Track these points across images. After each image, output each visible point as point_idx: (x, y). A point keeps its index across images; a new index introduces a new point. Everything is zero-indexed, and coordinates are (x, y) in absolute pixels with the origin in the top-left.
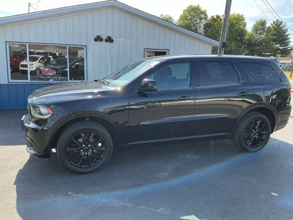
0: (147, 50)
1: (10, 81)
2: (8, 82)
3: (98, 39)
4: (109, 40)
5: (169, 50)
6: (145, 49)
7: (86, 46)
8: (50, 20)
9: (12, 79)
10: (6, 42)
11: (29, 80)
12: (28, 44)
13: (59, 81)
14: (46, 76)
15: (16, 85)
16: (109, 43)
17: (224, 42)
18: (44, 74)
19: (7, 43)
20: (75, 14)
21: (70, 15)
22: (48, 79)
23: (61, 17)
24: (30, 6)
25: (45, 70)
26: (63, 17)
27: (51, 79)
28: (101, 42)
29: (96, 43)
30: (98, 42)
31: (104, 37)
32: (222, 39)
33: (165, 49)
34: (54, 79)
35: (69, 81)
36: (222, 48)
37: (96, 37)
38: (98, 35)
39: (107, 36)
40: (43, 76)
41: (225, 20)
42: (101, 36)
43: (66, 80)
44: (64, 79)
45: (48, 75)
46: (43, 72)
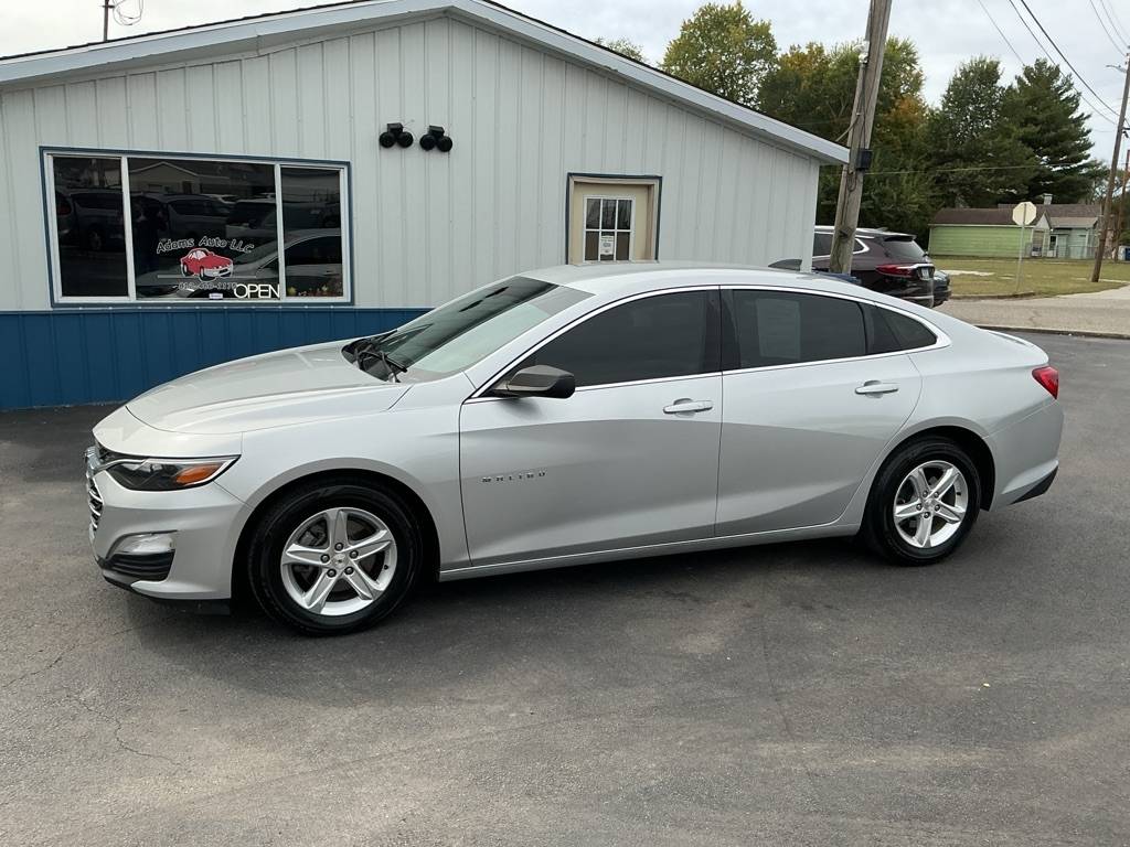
0: (578, 179)
1: (60, 299)
2: (53, 304)
3: (395, 137)
4: (437, 141)
5: (660, 178)
6: (570, 175)
7: (348, 164)
8: (212, 64)
9: (65, 294)
10: (42, 149)
11: (131, 298)
12: (128, 159)
13: (247, 298)
14: (196, 282)
15: (84, 314)
16: (435, 156)
17: (862, 147)
18: (189, 273)
19: (45, 153)
20: (305, 43)
21: (284, 47)
22: (205, 294)
23: (251, 54)
24: (112, 7)
25: (194, 256)
26: (262, 52)
27: (215, 291)
28: (403, 150)
29: (385, 152)
30: (395, 152)
31: (418, 131)
32: (857, 136)
33: (647, 174)
34: (228, 294)
35: (282, 301)
36: (857, 170)
37: (385, 131)
38: (394, 121)
39: (427, 126)
40: (184, 280)
41: (867, 64)
42: (403, 124)
43: (274, 296)
44: (262, 294)
45: (206, 278)
46: (184, 264)
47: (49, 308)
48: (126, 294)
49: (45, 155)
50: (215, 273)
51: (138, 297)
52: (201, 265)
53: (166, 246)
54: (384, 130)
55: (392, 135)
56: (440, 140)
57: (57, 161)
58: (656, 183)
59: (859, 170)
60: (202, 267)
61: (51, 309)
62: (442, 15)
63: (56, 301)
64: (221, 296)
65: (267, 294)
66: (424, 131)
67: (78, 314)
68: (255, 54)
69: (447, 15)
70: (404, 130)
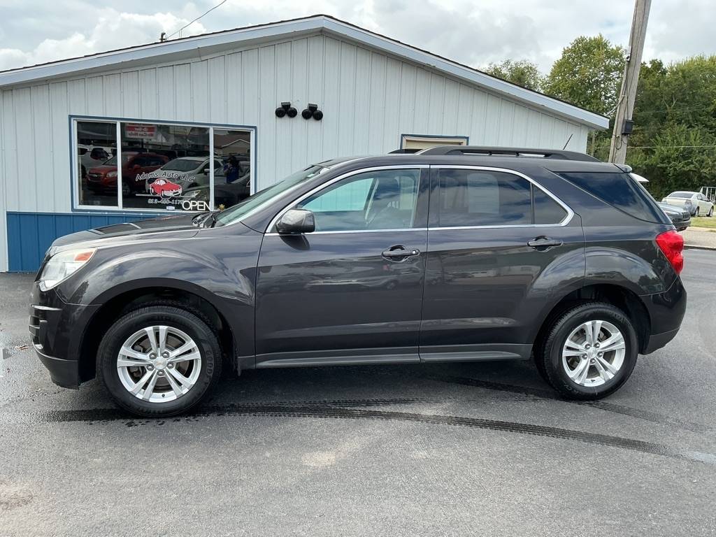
0: (409, 139)
1: (78, 206)
2: (72, 209)
3: (286, 111)
4: (313, 113)
5: (467, 138)
6: (403, 135)
7: (255, 128)
8: (173, 66)
9: (80, 203)
10: (71, 117)
11: (120, 207)
12: (121, 123)
13: (190, 210)
14: (159, 199)
15: (91, 216)
16: (312, 122)
17: (625, 118)
18: (155, 193)
19: (72, 119)
20: (231, 52)
21: (218, 55)
22: (164, 206)
23: (196, 59)
25: (158, 183)
26: (203, 58)
27: (170, 205)
28: (291, 119)
29: (279, 120)
30: (286, 119)
31: (301, 107)
32: (622, 111)
33: (458, 135)
34: (179, 207)
36: (622, 134)
37: (280, 107)
38: (286, 101)
39: (307, 104)
40: (151, 198)
41: (629, 62)
42: (291, 102)
43: (207, 209)
44: (200, 207)
45: (165, 197)
46: (152, 187)
47: (69, 211)
48: (117, 205)
49: (72, 120)
50: (171, 194)
51: (123, 207)
52: (162, 188)
53: (139, 178)
55: (283, 109)
56: (315, 112)
57: (78, 123)
58: (464, 141)
59: (624, 134)
60: (163, 190)
61: (71, 212)
62: (320, 34)
63: (75, 207)
64: (174, 208)
65: (202, 208)
66: (306, 107)
67: (87, 216)
68: (199, 59)
69: (323, 33)
70: (291, 106)
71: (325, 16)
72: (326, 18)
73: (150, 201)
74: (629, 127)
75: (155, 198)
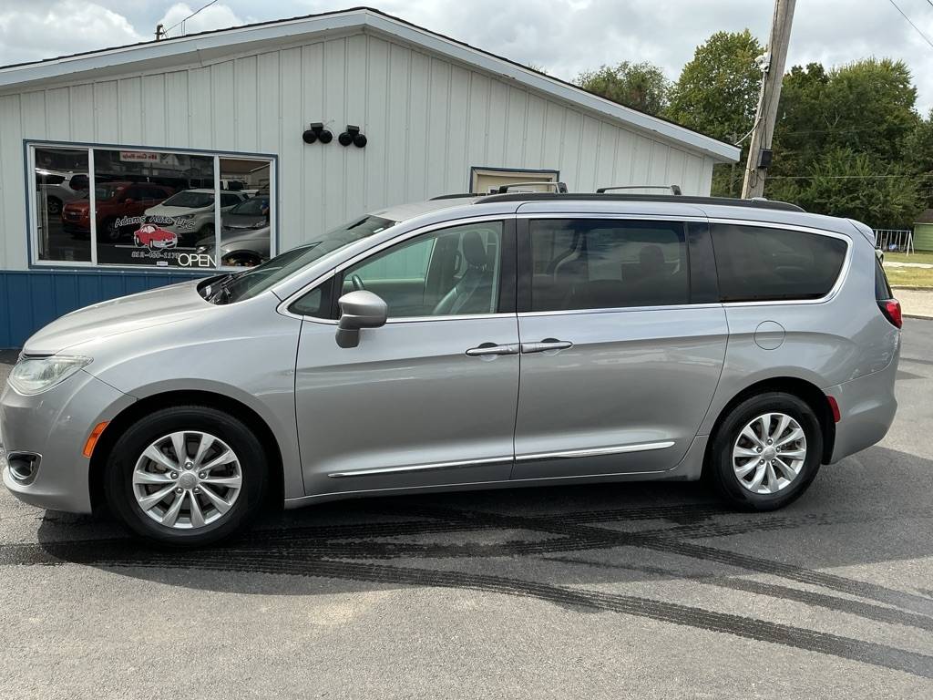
0: (481, 172)
2: (30, 266)
3: (316, 135)
4: (353, 138)
5: (558, 173)
6: (473, 168)
7: (276, 157)
8: (163, 74)
9: (41, 257)
10: (25, 142)
11: (94, 263)
12: (94, 150)
14: (147, 251)
15: (55, 275)
16: (352, 150)
17: (764, 147)
18: (141, 244)
19: (28, 145)
20: (242, 55)
21: (225, 59)
22: (153, 262)
23: (197, 65)
25: (145, 230)
26: (205, 64)
27: (161, 259)
28: (325, 145)
29: (308, 147)
30: (317, 146)
31: (337, 130)
32: (759, 138)
33: (546, 169)
34: (173, 262)
35: (218, 269)
36: (759, 168)
37: (310, 129)
38: (317, 121)
39: (346, 126)
40: (136, 250)
41: (768, 73)
42: (324, 124)
45: (154, 248)
46: (137, 236)
47: (25, 268)
48: (90, 260)
50: (162, 244)
51: (99, 262)
52: (151, 237)
53: (120, 223)
54: (308, 128)
55: (313, 133)
56: (356, 137)
57: (37, 151)
58: (554, 177)
59: (761, 168)
60: (152, 240)
61: (28, 270)
62: (361, 32)
63: (33, 263)
64: (167, 263)
66: (343, 130)
67: (50, 275)
68: (199, 65)
69: (365, 32)
70: (325, 129)
71: (368, 9)
72: (368, 12)
73: (135, 254)
74: (767, 158)
75: (140, 250)
